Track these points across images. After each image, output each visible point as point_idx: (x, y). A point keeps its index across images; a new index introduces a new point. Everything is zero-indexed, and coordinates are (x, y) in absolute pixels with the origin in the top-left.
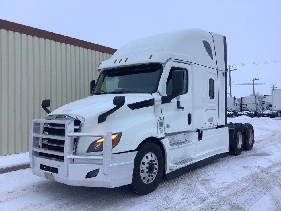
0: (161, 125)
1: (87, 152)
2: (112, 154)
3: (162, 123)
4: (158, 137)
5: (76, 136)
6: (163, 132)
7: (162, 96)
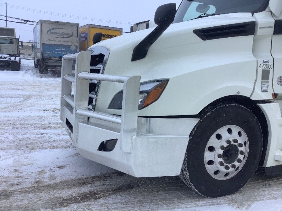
0: (265, 75)
1: (110, 107)
2: (138, 117)
3: (268, 71)
4: (253, 98)
5: (97, 80)
6: (269, 91)
7: (276, 19)
